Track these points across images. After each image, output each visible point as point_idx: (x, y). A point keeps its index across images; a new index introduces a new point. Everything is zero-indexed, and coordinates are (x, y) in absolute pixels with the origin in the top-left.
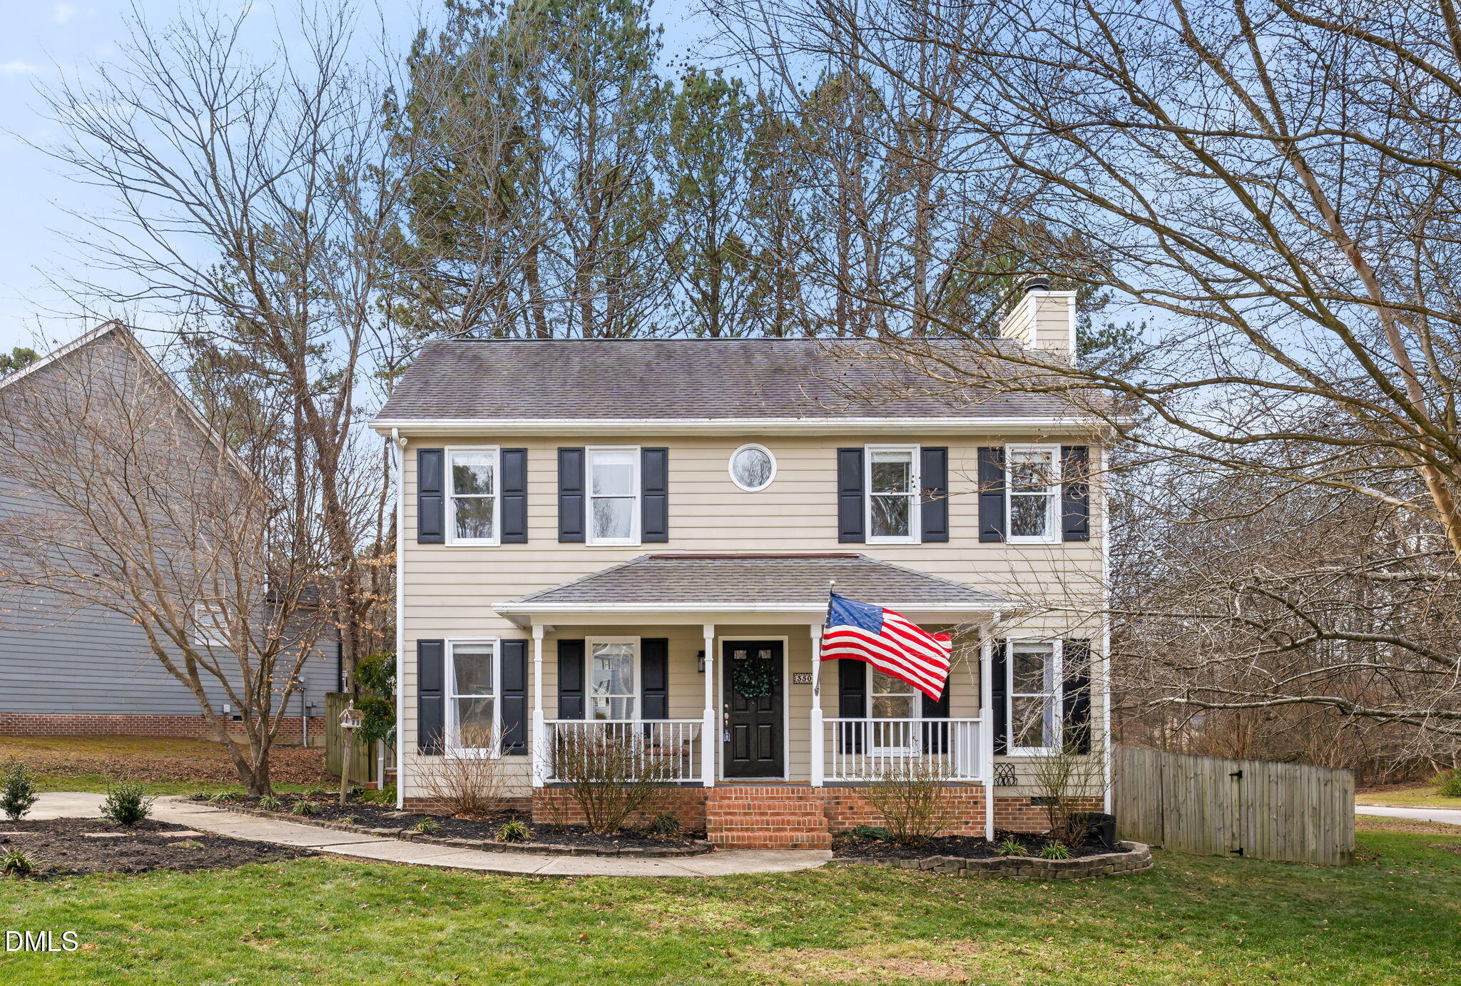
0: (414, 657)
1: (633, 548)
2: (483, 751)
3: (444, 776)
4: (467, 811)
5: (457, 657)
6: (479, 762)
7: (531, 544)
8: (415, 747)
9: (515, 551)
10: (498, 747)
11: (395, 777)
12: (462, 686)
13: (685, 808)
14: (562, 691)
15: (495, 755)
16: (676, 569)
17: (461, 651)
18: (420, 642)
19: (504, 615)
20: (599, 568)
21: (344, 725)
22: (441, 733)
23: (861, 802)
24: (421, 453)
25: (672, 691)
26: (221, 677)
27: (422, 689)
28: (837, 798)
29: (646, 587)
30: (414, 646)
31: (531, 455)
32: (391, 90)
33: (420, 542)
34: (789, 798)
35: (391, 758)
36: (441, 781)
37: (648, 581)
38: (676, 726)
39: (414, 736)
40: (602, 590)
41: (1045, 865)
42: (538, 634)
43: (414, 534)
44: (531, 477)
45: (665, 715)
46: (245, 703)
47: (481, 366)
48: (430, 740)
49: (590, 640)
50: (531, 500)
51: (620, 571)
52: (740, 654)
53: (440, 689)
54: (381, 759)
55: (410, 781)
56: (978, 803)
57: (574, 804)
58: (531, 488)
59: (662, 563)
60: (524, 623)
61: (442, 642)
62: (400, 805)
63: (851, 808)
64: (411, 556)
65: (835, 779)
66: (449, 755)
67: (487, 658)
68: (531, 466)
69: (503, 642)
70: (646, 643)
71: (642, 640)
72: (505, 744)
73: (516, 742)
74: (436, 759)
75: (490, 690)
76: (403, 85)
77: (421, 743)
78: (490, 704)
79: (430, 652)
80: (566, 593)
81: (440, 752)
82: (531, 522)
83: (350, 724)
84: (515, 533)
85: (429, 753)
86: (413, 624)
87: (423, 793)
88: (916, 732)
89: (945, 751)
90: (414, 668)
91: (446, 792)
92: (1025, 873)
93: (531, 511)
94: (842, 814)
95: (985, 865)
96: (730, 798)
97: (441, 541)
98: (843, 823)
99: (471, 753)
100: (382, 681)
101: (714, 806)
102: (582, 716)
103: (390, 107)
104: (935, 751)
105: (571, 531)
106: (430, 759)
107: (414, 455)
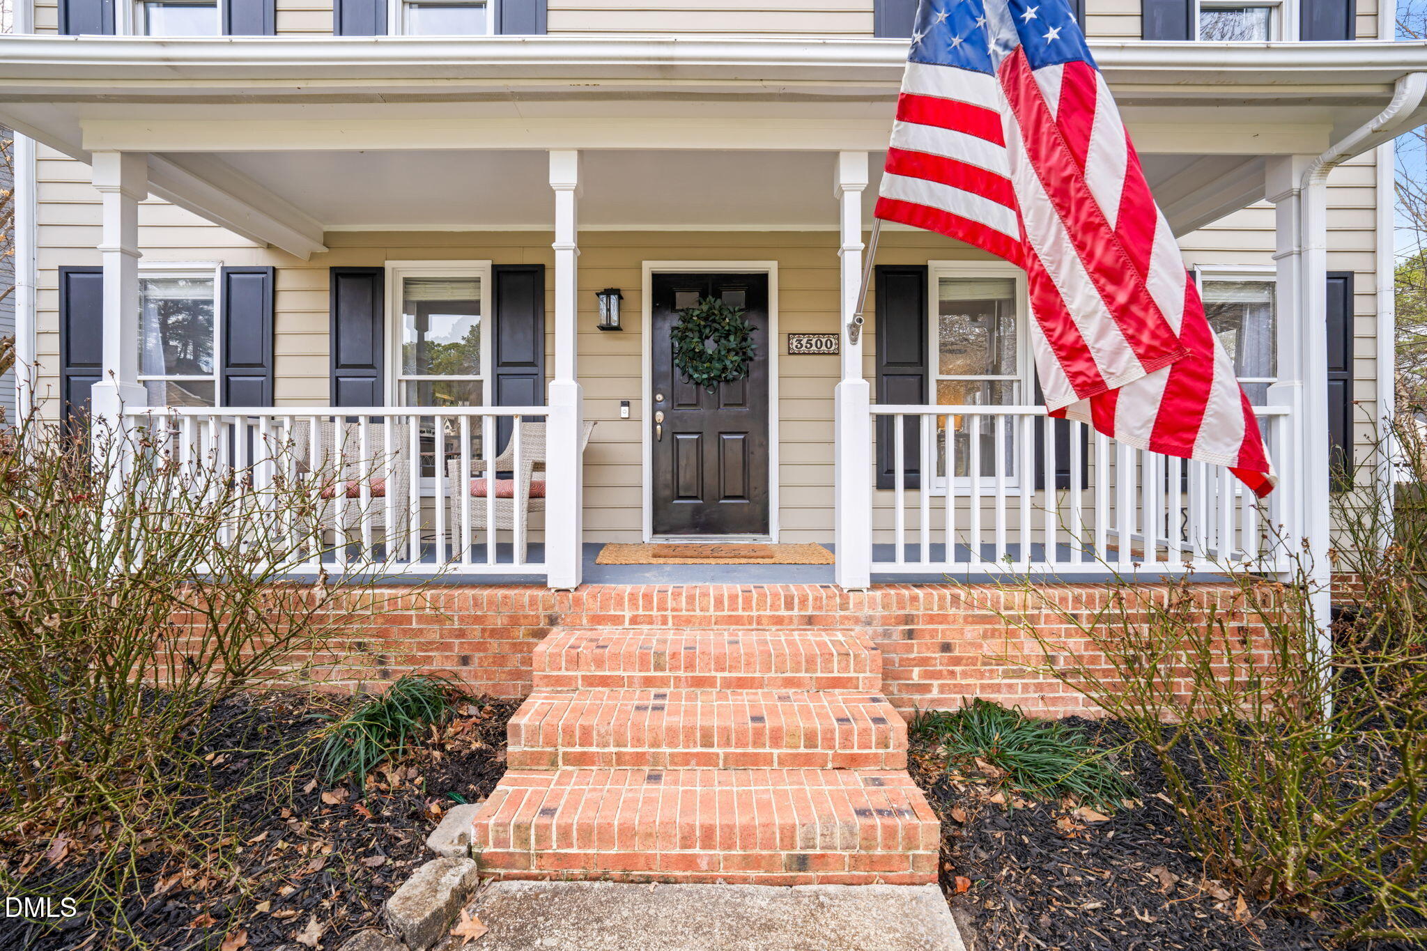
0: (54, 301)
13: (494, 645)
14: (339, 366)
18: (65, 272)
23: (972, 632)
27: (69, 362)
28: (908, 619)
30: (53, 280)
34: (778, 621)
49: (397, 270)
63: (946, 647)
65: (900, 566)
69: (228, 273)
70: (500, 274)
71: (493, 266)
90: (54, 322)
94: (923, 662)
96: (617, 620)
98: (925, 689)
101: (554, 659)
104: (1063, 483)
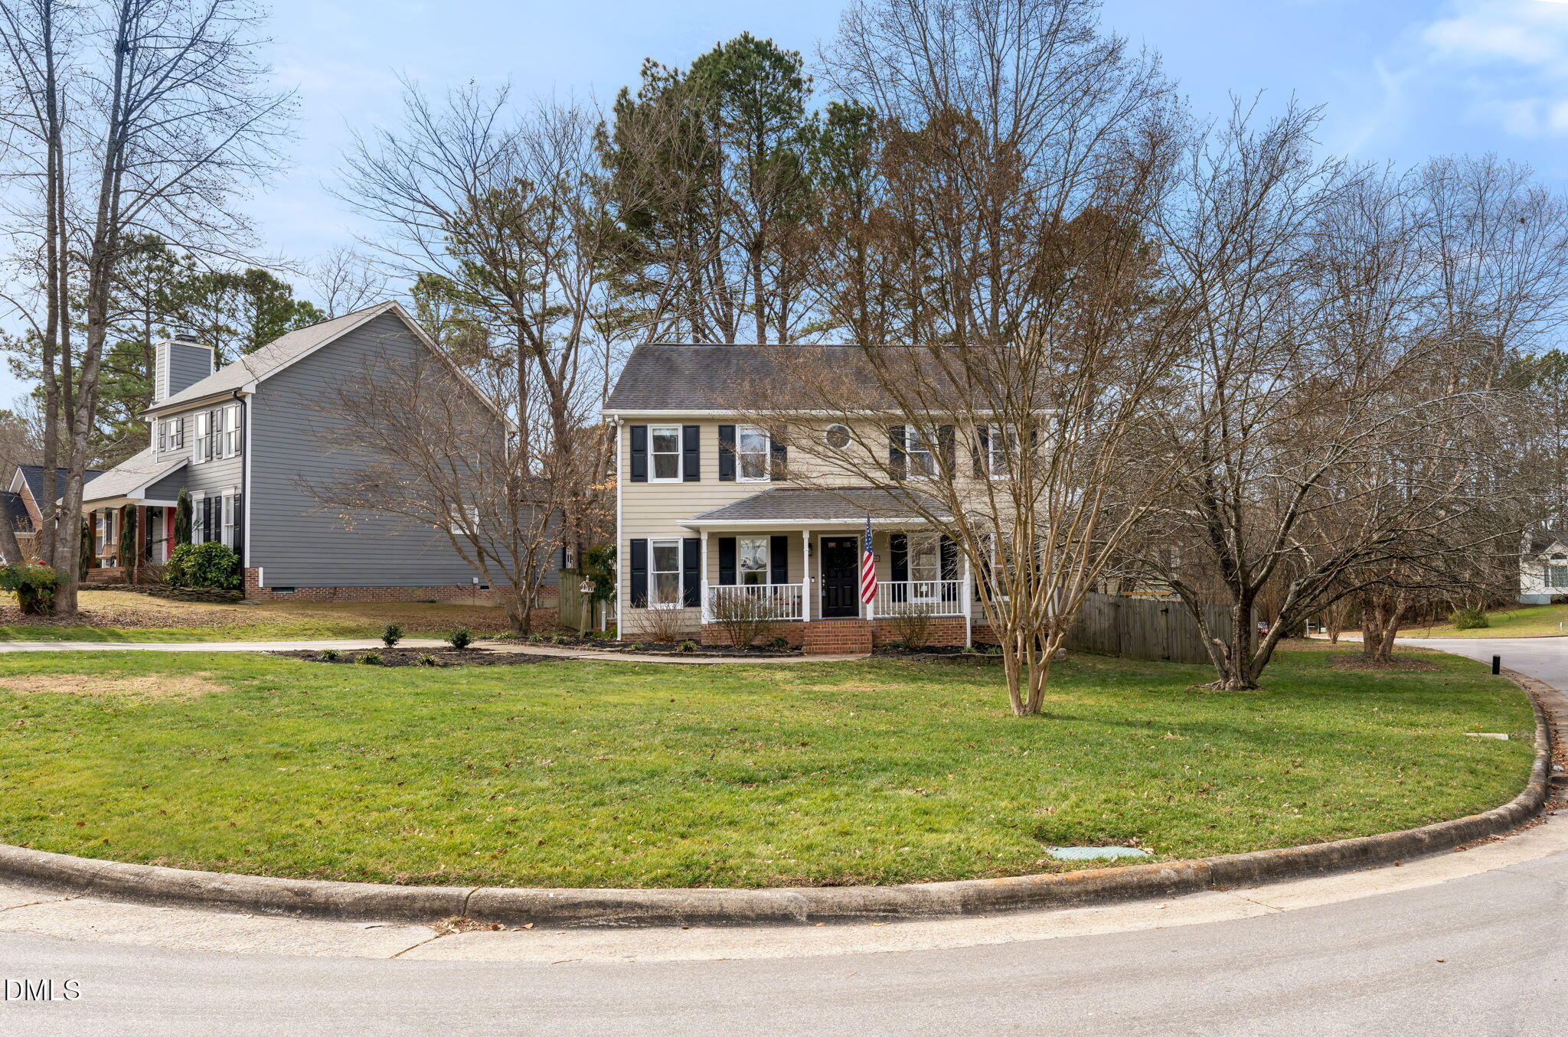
0: (628, 549)
1: (766, 484)
2: (671, 606)
3: (647, 619)
4: (661, 640)
5: (655, 549)
6: (668, 611)
7: (702, 482)
8: (629, 603)
9: (692, 486)
10: (681, 601)
11: (615, 624)
12: (659, 566)
13: (792, 634)
14: (722, 568)
15: (680, 605)
16: (790, 497)
17: (657, 545)
18: (632, 540)
19: (686, 527)
20: (746, 496)
21: (583, 590)
22: (645, 595)
24: (633, 429)
25: (790, 567)
26: (500, 562)
27: (633, 568)
28: (881, 626)
29: (770, 509)
30: (629, 543)
31: (702, 430)
32: (603, 124)
33: (632, 481)
34: (858, 627)
35: (612, 611)
36: (646, 623)
37: (772, 505)
38: (793, 587)
39: (628, 597)
40: (743, 511)
41: (983, 657)
42: (704, 538)
43: (628, 476)
44: (702, 442)
45: (786, 582)
46: (515, 578)
47: (671, 366)
48: (638, 596)
49: (739, 540)
50: (702, 456)
51: (756, 499)
52: (832, 545)
53: (645, 568)
54: (604, 612)
55: (627, 624)
56: (962, 627)
57: (726, 634)
58: (702, 449)
59: (782, 494)
60: (697, 530)
61: (646, 540)
62: (619, 639)
63: (889, 632)
64: (626, 489)
66: (650, 608)
67: (674, 550)
68: (702, 436)
69: (685, 540)
70: (773, 541)
71: (771, 540)
72: (686, 599)
73: (693, 598)
74: (642, 610)
75: (677, 569)
76: (611, 118)
77: (633, 600)
78: (676, 577)
79: (638, 548)
80: (721, 514)
81: (645, 606)
82: (702, 469)
83: (586, 590)
84: (692, 474)
85: (638, 606)
86: (627, 530)
87: (636, 631)
88: (938, 590)
89: (955, 599)
90: (628, 556)
91: (649, 630)
92: (972, 661)
93: (702, 462)
94: (884, 635)
95: (948, 658)
96: (819, 629)
97: (646, 480)
98: (885, 640)
99: (664, 606)
100: (605, 562)
101: (810, 632)
102: (734, 583)
103: (600, 134)
104: (949, 600)
105: (727, 472)
106: (638, 610)
107: (628, 430)
